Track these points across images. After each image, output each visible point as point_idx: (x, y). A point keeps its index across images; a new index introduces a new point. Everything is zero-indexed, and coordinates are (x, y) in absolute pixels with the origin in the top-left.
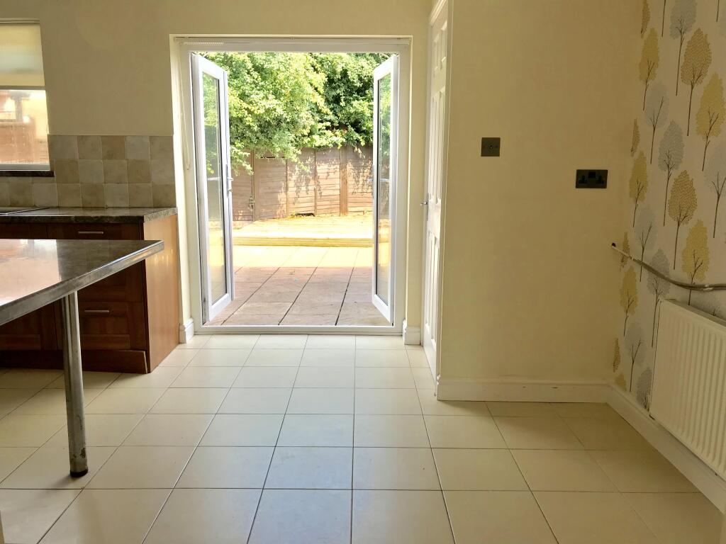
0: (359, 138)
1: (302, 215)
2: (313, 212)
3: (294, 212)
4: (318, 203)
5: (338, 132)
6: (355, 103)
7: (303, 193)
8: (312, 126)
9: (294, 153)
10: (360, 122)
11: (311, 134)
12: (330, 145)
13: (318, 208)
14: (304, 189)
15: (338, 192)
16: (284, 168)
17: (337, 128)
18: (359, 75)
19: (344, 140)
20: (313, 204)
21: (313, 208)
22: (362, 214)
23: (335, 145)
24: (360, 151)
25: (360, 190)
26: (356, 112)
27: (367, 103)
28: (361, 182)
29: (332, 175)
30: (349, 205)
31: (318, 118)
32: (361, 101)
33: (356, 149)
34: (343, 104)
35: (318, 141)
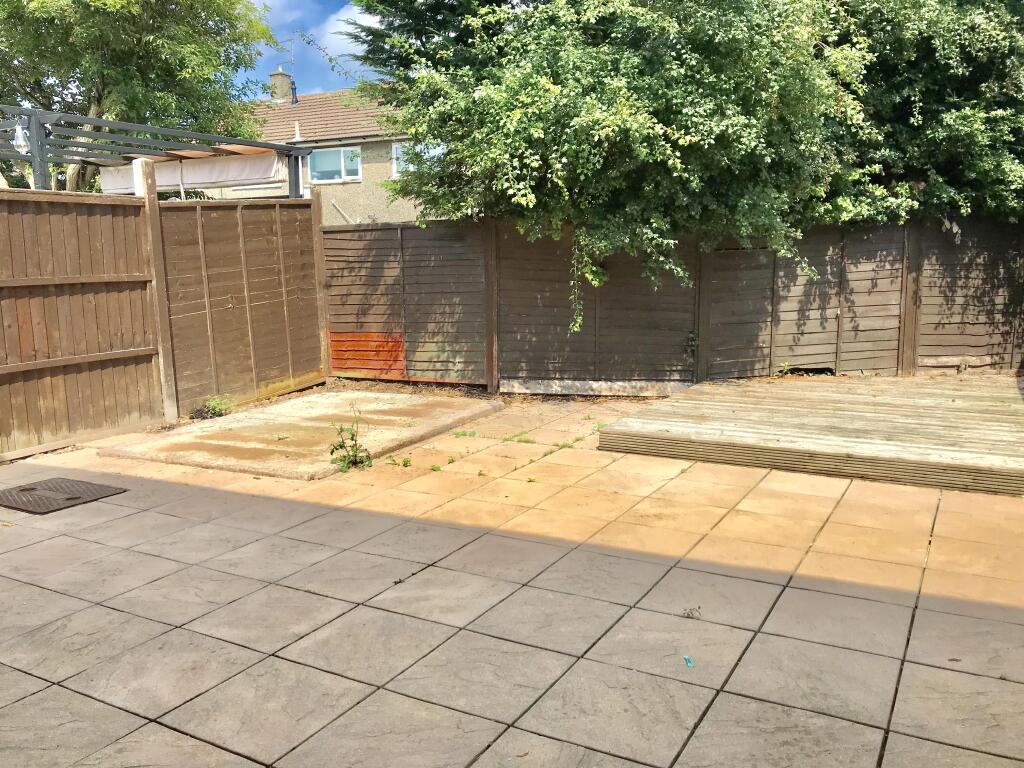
0: (957, 197)
1: (807, 371)
2: (832, 366)
3: (786, 365)
4: (844, 347)
5: (903, 188)
6: (949, 118)
7: (812, 325)
8: (837, 177)
9: (787, 237)
10: (961, 163)
11: (832, 195)
12: (879, 218)
13: (844, 356)
14: (814, 314)
15: (895, 323)
16: (768, 273)
17: (901, 178)
18: (962, 47)
19: (916, 204)
20: (832, 348)
21: (832, 357)
22: (953, 371)
23: (893, 215)
24: (956, 229)
25: (957, 319)
26: (949, 138)
27: (983, 115)
28: (960, 300)
29: (883, 284)
30: (920, 350)
31: (851, 156)
32: (967, 111)
33: (947, 224)
34: (916, 120)
35: (850, 209)
